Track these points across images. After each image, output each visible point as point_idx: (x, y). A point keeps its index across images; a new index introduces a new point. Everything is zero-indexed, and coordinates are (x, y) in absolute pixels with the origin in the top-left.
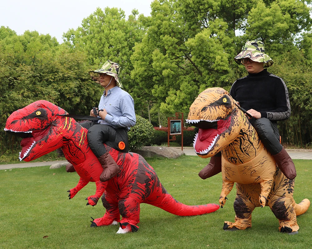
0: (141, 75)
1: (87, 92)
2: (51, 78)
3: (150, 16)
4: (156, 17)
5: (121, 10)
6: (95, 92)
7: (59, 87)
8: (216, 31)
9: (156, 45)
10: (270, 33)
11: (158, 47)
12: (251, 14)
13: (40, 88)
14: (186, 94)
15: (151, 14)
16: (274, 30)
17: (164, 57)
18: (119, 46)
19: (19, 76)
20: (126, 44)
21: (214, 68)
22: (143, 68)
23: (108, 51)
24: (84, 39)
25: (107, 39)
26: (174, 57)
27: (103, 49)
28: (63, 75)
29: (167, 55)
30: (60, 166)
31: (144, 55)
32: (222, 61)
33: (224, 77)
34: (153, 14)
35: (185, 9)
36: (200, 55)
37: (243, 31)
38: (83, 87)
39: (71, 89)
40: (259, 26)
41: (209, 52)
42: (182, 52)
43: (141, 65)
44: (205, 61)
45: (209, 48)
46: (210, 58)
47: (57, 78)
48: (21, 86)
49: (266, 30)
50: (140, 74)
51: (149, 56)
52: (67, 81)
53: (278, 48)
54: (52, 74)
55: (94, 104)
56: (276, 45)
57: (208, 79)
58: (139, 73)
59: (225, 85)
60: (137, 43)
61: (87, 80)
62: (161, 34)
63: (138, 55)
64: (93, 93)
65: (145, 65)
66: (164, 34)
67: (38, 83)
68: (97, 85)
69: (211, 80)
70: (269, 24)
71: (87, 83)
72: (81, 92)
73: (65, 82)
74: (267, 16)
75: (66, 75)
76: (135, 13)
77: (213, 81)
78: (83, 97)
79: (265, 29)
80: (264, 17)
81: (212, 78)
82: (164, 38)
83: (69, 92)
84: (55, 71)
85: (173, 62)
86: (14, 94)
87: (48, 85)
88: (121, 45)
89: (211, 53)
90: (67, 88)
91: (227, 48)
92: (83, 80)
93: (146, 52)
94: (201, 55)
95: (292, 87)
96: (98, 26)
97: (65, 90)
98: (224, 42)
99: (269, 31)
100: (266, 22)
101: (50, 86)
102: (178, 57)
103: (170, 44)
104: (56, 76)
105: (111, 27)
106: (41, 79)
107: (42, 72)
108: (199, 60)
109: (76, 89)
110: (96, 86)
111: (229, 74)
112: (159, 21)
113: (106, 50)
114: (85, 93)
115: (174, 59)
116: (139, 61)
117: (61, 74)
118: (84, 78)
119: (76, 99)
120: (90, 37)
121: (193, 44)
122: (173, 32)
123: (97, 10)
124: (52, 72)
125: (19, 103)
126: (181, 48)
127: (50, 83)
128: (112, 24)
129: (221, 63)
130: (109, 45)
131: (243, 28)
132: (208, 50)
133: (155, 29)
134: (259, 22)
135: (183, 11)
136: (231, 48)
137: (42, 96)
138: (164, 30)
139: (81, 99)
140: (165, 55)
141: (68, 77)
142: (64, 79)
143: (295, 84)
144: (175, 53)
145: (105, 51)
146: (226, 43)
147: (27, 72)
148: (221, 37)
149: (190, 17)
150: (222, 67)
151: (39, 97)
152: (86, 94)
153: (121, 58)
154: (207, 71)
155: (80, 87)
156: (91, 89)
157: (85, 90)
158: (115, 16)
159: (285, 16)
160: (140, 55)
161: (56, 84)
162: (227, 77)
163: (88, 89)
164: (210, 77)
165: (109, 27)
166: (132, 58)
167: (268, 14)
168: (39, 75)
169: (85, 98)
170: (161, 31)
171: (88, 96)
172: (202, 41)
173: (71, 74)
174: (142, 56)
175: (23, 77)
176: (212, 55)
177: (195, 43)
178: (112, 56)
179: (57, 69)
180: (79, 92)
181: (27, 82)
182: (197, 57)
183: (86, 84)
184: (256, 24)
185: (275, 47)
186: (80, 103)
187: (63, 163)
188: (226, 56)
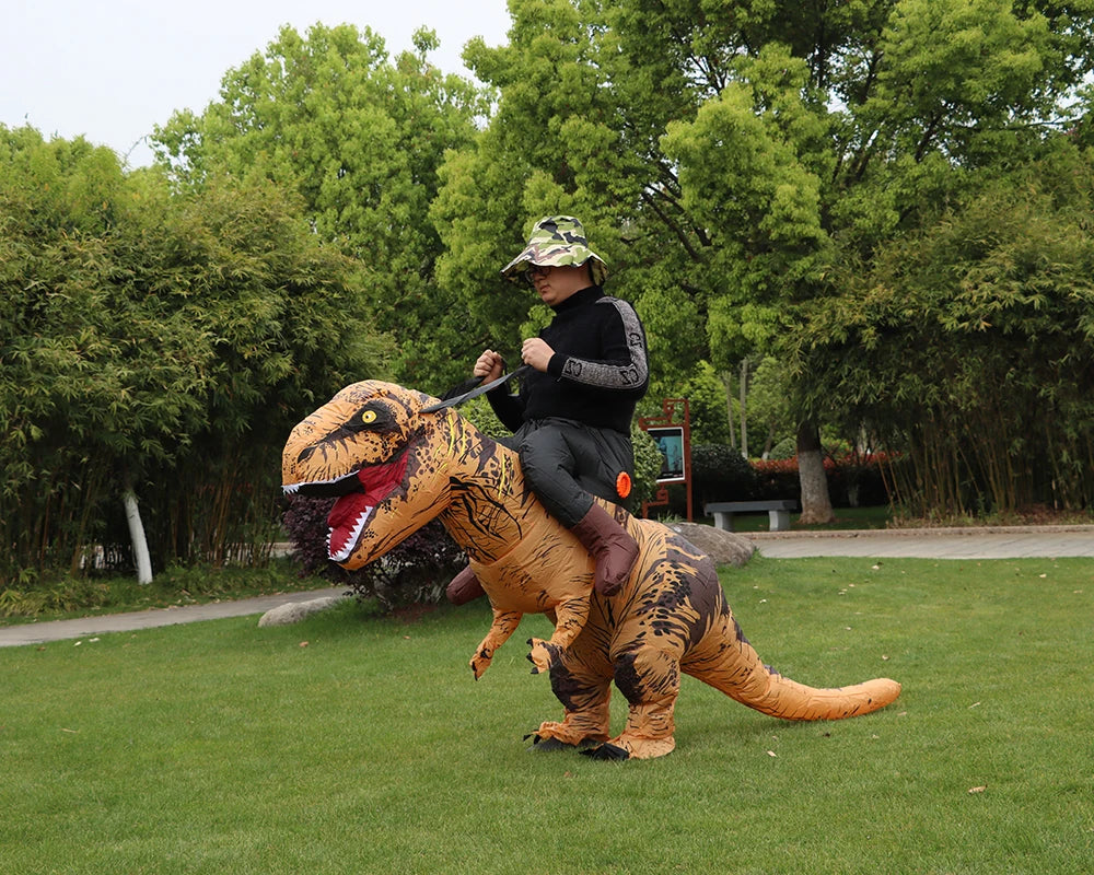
0: (476, 270)
1: (315, 333)
2: (180, 285)
3: (506, 43)
4: (529, 45)
5: (373, 35)
6: (342, 336)
7: (211, 318)
8: (769, 93)
9: (528, 156)
10: (975, 92)
11: (540, 162)
12: (902, 22)
13: (144, 324)
14: (658, 334)
15: (509, 35)
16: (990, 77)
17: (568, 198)
18: (381, 168)
19: (62, 279)
20: (402, 158)
21: (769, 232)
22: (486, 246)
23: (337, 187)
24: (241, 144)
25: (333, 143)
26: (603, 199)
27: (315, 182)
28: (225, 271)
29: (580, 192)
30: (301, 614)
31: (485, 196)
32: (799, 205)
33: (804, 263)
34: (520, 36)
35: (638, 15)
37: (840, 95)
38: (297, 315)
39: (259, 323)
40: (934, 66)
41: (754, 172)
42: (632, 178)
43: (477, 235)
44: (731, 205)
45: (750, 158)
46: (753, 192)
47: (202, 282)
48: (71, 319)
49: (959, 80)
50: (473, 265)
51: (509, 196)
52: (241, 293)
53: (999, 146)
54: (181, 270)
55: (338, 381)
56: (996, 136)
57: (743, 276)
58: (469, 263)
59: (807, 294)
60: (455, 152)
61: (311, 289)
62: (551, 112)
63: (466, 198)
64: (335, 336)
65: (491, 232)
66: (566, 111)
67: (132, 306)
68: (346, 308)
69: (753, 276)
70: (964, 56)
71: (313, 301)
72: (292, 336)
73: (234, 297)
74: (963, 25)
75: (237, 272)
76: (425, 42)
77: (760, 282)
78: (299, 354)
79: (953, 75)
80: (952, 32)
81: (758, 270)
82: (564, 129)
83: (251, 334)
84: (193, 258)
85: (602, 217)
86: (54, 351)
87: (170, 310)
88: (383, 163)
89: (757, 173)
90: (243, 321)
91: (809, 156)
92: (296, 290)
93: (491, 185)
94: (718, 184)
95: (1077, 290)
96: (291, 97)
97: (234, 327)
98: (797, 132)
99: (969, 82)
100: (961, 51)
101: (178, 315)
102: (620, 199)
103: (588, 151)
104: (199, 277)
105: (343, 98)
106: (141, 291)
107: (144, 262)
108: (711, 204)
109: (276, 323)
110: (342, 312)
111: (825, 253)
112: (544, 64)
113: (331, 183)
114: (306, 340)
115: (604, 204)
116: (466, 219)
117: (219, 269)
118: (299, 281)
119: (278, 363)
120: (263, 138)
121: (690, 141)
122: (595, 103)
123: (283, 33)
124: (177, 260)
125: (72, 382)
126: (627, 163)
127: (178, 302)
128: (346, 88)
129: (796, 213)
130: (340, 164)
131: (839, 86)
132: (744, 163)
133: (530, 95)
134: (931, 51)
135: (632, 20)
136: (822, 155)
137: (155, 354)
138: (563, 96)
139: (296, 363)
140: (571, 189)
141: (245, 280)
142: (230, 288)
143: (1086, 277)
144: (606, 184)
145: (324, 188)
146: (804, 137)
147: (91, 262)
148: (786, 115)
149: (656, 46)
150: (799, 228)
151: (144, 357)
152: (312, 343)
153: (390, 214)
154: (736, 246)
155: (286, 317)
156: (328, 322)
157: (306, 329)
158: (356, 57)
159: (1028, 23)
160: (472, 196)
161: (199, 305)
162: (815, 262)
163: (316, 324)
164: (747, 269)
165: (335, 98)
166: (437, 208)
167: (968, 18)
168: (130, 272)
169: (306, 357)
170: (553, 101)
171: (318, 350)
172: (726, 128)
173: (249, 265)
174: (477, 199)
175: (78, 283)
176: (758, 183)
177: (697, 138)
178: (355, 207)
179: (200, 248)
180: (287, 336)
181: (96, 299)
182: (702, 195)
183: (310, 304)
184: (923, 58)
185: (991, 143)
186: (291, 377)
187: (306, 604)
188: (811, 187)
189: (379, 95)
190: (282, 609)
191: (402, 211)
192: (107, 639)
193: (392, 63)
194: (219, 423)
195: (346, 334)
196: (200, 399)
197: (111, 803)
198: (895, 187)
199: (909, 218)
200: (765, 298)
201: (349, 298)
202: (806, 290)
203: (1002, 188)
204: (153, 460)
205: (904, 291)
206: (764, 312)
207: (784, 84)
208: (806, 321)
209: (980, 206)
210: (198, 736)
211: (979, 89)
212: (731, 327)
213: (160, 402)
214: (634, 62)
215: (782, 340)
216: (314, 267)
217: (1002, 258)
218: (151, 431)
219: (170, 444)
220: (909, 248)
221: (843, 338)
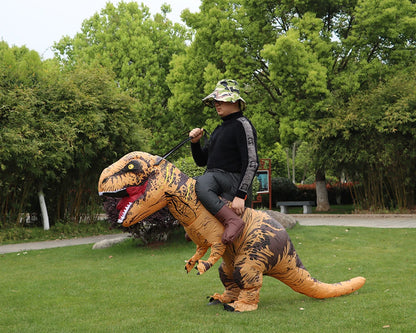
0: (184, 104)
1: (118, 129)
2: (64, 108)
3: (199, 11)
4: (208, 12)
5: (144, 6)
6: (129, 130)
7: (76, 122)
8: (307, 33)
9: (207, 58)
11: (212, 60)
12: (363, 4)
13: (48, 124)
15: (200, 8)
16: (400, 28)
17: (222, 75)
18: (146, 61)
19: (16, 105)
20: (155, 57)
21: (305, 90)
22: (188, 94)
23: (128, 69)
24: (89, 50)
25: (127, 50)
26: (237, 76)
27: (119, 66)
28: (82, 103)
29: (227, 73)
30: (110, 244)
31: (188, 74)
32: (318, 79)
33: (320, 103)
34: (204, 8)
36: (282, 71)
38: (111, 121)
39: (95, 124)
41: (299, 65)
42: (249, 67)
43: (185, 90)
44: (290, 79)
45: (298, 60)
46: (299, 74)
47: (73, 107)
49: (386, 28)
50: (183, 102)
51: (198, 74)
52: (89, 112)
53: (403, 56)
54: (64, 102)
55: (127, 148)
56: (401, 52)
57: (294, 108)
58: (181, 101)
60: (177, 55)
61: (117, 110)
62: (217, 40)
63: (180, 74)
64: (127, 130)
65: (190, 89)
66: (223, 39)
69: (298, 109)
70: (389, 19)
71: (118, 116)
73: (86, 113)
74: (388, 6)
75: (87, 103)
76: (166, 9)
77: (301, 111)
78: (111, 137)
79: (384, 27)
80: (384, 8)
81: (301, 106)
82: (222, 47)
83: (92, 129)
84: (69, 97)
86: (12, 134)
87: (59, 118)
88: (147, 59)
89: (301, 66)
90: (89, 123)
91: (322, 59)
92: (111, 111)
93: (191, 69)
96: (110, 31)
97: (85, 126)
98: (318, 49)
99: (391, 30)
100: (388, 16)
101: (63, 120)
102: (244, 76)
103: (231, 56)
104: (71, 105)
105: (131, 32)
106: (48, 110)
107: (49, 98)
108: (281, 78)
109: (102, 124)
110: (129, 120)
111: (329, 100)
112: (214, 20)
114: (114, 132)
115: (238, 78)
116: (181, 83)
117: (79, 102)
118: (112, 107)
119: (103, 141)
120: (98, 48)
121: (273, 52)
122: (235, 36)
123: (108, 5)
124: (63, 98)
125: (18, 147)
126: (248, 61)
127: (62, 115)
128: (133, 28)
129: (317, 83)
130: (129, 59)
131: (336, 30)
132: (296, 62)
133: (208, 32)
134: (375, 17)
135: (251, 2)
136: (328, 59)
137: (53, 136)
138: (222, 33)
139: (110, 141)
140: (224, 71)
141: (90, 106)
142: (84, 110)
144: (239, 70)
145: (123, 69)
146: (321, 51)
147: (28, 98)
148: (313, 42)
149: (260, 13)
150: (318, 89)
151: (48, 137)
152: (117, 133)
153: (150, 80)
154: (292, 96)
155: (106, 122)
156: (124, 124)
157: (115, 127)
158: (137, 15)
160: (183, 73)
161: (71, 117)
162: (324, 104)
163: (119, 125)
164: (296, 106)
165: (128, 32)
166: (169, 78)
167: (391, 3)
168: (43, 103)
169: (114, 139)
170: (218, 35)
171: (119, 136)
172: (288, 47)
173: (92, 100)
174: (185, 75)
175: (22, 107)
176: (301, 70)
177: (276, 51)
178: (135, 77)
179: (72, 93)
180: (107, 130)
181: (29, 113)
182: (278, 74)
183: (116, 117)
184: (371, 19)
185: (399, 55)
186: (108, 147)
187: (112, 240)
188: (323, 72)
189: (146, 31)
190: (102, 242)
191: (155, 79)
192: (30, 253)
193: (152, 18)
194: (78, 165)
195: (131, 129)
196: (71, 155)
197: (31, 322)
198: (358, 73)
199: (364, 86)
200: (303, 118)
201: (133, 115)
202: (320, 115)
203: (403, 73)
204: (51, 179)
205: (361, 116)
206: (303, 123)
207: (312, 29)
208: (320, 127)
209: (394, 81)
210: (67, 294)
211: (395, 33)
212: (289, 129)
213: (54, 156)
214: (251, 19)
215: (310, 135)
216: (118, 102)
217: (403, 102)
218: (50, 167)
219: (58, 173)
220: (364, 98)
221: (336, 135)
